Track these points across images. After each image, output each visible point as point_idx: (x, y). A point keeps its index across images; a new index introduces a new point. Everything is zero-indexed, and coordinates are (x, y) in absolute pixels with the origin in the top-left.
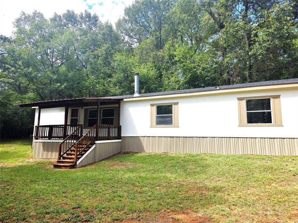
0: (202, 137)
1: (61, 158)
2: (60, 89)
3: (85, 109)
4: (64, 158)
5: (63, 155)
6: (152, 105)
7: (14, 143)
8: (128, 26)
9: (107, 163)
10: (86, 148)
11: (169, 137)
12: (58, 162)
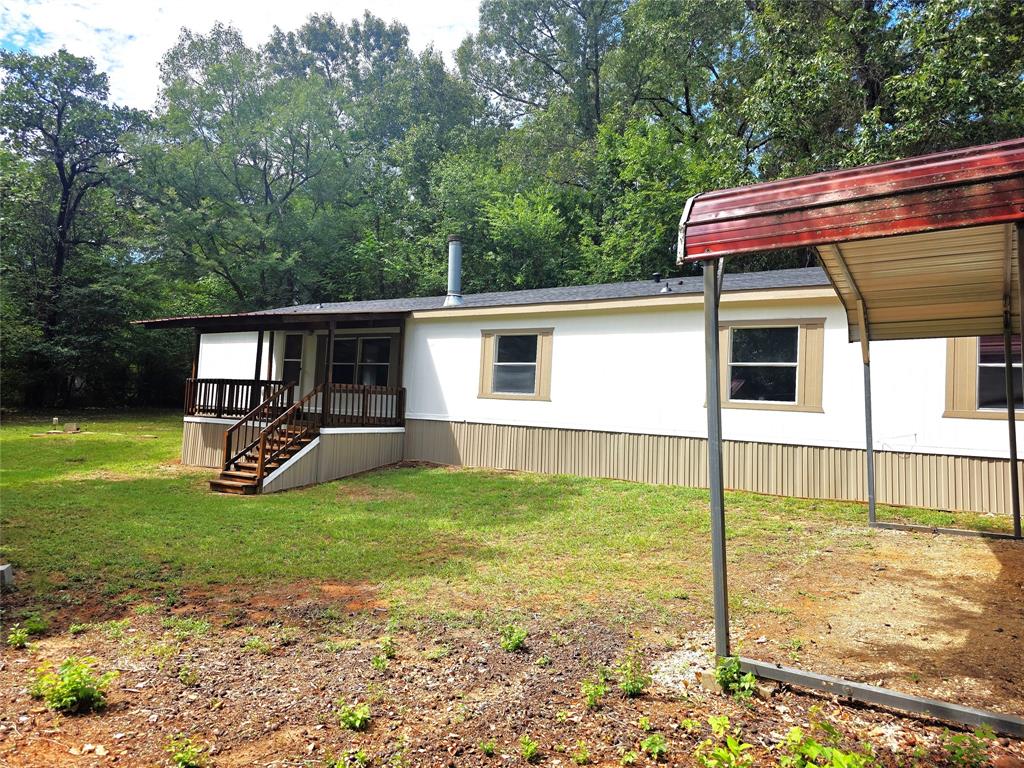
0: (607, 432)
1: (232, 466)
2: (282, 268)
3: (318, 336)
4: (239, 468)
5: (236, 458)
6: (486, 334)
7: (164, 421)
8: (496, 57)
9: (340, 486)
10: (292, 444)
11: (523, 427)
12: (224, 476)
